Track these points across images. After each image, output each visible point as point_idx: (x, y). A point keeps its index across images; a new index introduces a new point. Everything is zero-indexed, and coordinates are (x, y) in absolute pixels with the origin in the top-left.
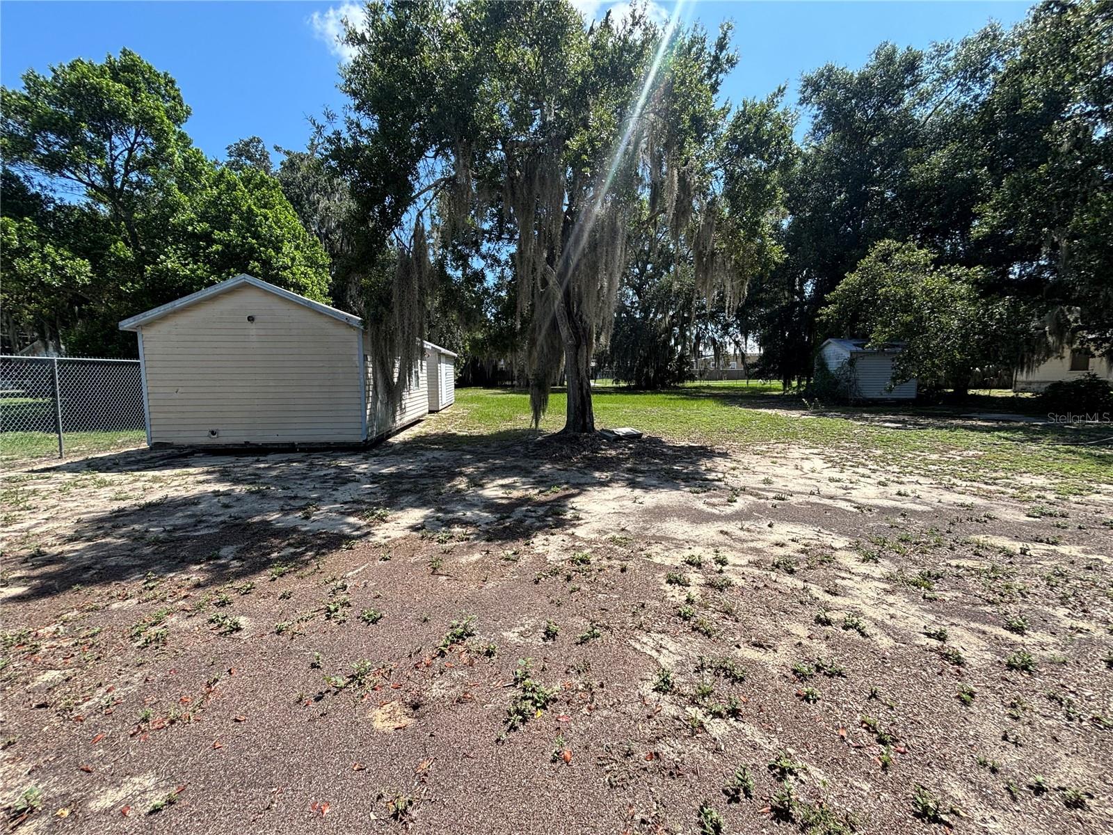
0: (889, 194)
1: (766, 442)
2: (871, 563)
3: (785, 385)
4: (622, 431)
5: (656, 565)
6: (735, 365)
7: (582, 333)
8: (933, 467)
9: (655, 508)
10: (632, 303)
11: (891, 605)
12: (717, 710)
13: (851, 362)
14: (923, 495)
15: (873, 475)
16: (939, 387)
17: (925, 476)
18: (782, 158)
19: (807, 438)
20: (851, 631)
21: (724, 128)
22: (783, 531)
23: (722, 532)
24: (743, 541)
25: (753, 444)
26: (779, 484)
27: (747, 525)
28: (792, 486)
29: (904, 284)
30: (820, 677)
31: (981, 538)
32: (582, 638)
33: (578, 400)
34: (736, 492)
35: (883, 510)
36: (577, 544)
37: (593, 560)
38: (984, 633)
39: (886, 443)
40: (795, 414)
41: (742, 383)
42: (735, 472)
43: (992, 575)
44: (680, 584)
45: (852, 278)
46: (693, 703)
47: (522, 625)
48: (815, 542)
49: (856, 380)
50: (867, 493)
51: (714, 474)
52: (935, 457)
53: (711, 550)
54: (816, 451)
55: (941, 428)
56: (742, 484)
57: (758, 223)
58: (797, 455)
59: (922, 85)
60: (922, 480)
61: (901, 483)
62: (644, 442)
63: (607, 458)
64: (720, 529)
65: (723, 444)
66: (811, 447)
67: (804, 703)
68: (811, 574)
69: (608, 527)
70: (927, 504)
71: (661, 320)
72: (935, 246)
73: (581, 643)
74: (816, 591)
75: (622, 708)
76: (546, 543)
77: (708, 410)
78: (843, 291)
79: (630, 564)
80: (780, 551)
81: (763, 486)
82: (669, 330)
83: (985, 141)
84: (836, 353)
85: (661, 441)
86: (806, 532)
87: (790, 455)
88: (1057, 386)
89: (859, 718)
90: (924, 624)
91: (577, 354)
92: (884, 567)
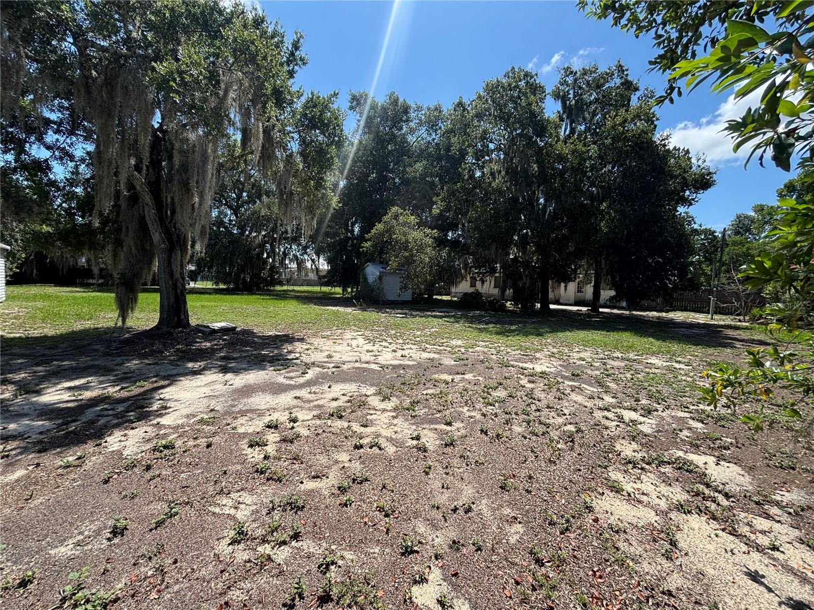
0: (397, 180)
1: (329, 329)
2: (387, 401)
3: (343, 290)
4: (217, 325)
5: (240, 435)
6: (312, 276)
7: (175, 239)
8: (418, 339)
9: (243, 387)
10: (230, 220)
11: (395, 425)
12: (282, 539)
13: (380, 278)
14: (413, 355)
15: (390, 346)
16: (422, 294)
17: (414, 344)
18: (336, 139)
19: (355, 325)
20: (374, 448)
21: (299, 105)
22: (338, 389)
23: (295, 398)
24: (309, 401)
25: (322, 331)
26: (336, 357)
27: (314, 389)
28: (345, 358)
29: (405, 234)
30: (355, 486)
31: (436, 376)
32: (156, 523)
33: (172, 299)
34: (308, 366)
35: (395, 367)
36: (161, 432)
37: (179, 443)
38: (436, 429)
39: (397, 326)
40: (349, 310)
41: (317, 289)
42: (308, 352)
43: (440, 396)
44: (259, 446)
45: (379, 227)
46: (264, 541)
47: (81, 533)
48: (356, 393)
49: (383, 289)
50: (387, 358)
51: (293, 354)
52: (419, 333)
53: (287, 412)
54: (360, 333)
55: (422, 317)
56: (312, 360)
57: (322, 178)
58: (349, 337)
59: (411, 123)
60: (413, 347)
61: (403, 349)
62: (238, 333)
63: (201, 350)
64: (295, 395)
65: (301, 332)
66: (357, 331)
67: (345, 508)
68: (352, 416)
69: (197, 410)
70: (415, 361)
71: (255, 237)
72: (419, 216)
73: (156, 528)
74: (356, 427)
75: (196, 575)
76: (123, 438)
77: (292, 308)
78: (375, 233)
79: (216, 440)
80: (335, 404)
81: (327, 360)
82: (262, 246)
83: (438, 164)
84: (372, 271)
85: (253, 332)
86: (351, 388)
87: (345, 337)
88: (466, 294)
89: (375, 505)
90: (410, 432)
91: (170, 257)
92: (394, 402)
